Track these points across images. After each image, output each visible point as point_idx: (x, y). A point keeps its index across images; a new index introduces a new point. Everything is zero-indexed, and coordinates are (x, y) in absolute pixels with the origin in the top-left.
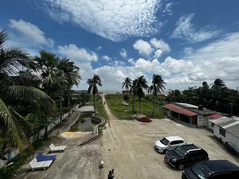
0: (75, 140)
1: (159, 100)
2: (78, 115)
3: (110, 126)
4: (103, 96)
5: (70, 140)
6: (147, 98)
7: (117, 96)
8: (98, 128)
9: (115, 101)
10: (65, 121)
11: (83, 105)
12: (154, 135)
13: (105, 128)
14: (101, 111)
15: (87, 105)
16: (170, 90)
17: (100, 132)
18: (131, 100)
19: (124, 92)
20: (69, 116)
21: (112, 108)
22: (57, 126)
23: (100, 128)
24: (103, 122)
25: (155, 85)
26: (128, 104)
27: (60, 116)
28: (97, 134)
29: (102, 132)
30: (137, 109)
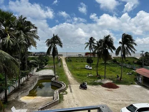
0: (35, 104)
1: (129, 63)
2: (36, 79)
3: (71, 91)
4: (63, 59)
5: (29, 104)
6: (115, 61)
7: (79, 58)
8: (59, 93)
9: (77, 65)
10: (23, 85)
11: (42, 68)
12: (120, 102)
13: (67, 93)
14: (61, 75)
15: (46, 68)
16: (143, 51)
17: (61, 98)
18: (95, 63)
19: (87, 54)
20: (27, 80)
21: (74, 72)
22: (16, 90)
23: (61, 93)
24: (64, 86)
25: (123, 45)
26: (91, 68)
27: (18, 80)
28: (58, 99)
29: (63, 97)
30: (102, 74)
